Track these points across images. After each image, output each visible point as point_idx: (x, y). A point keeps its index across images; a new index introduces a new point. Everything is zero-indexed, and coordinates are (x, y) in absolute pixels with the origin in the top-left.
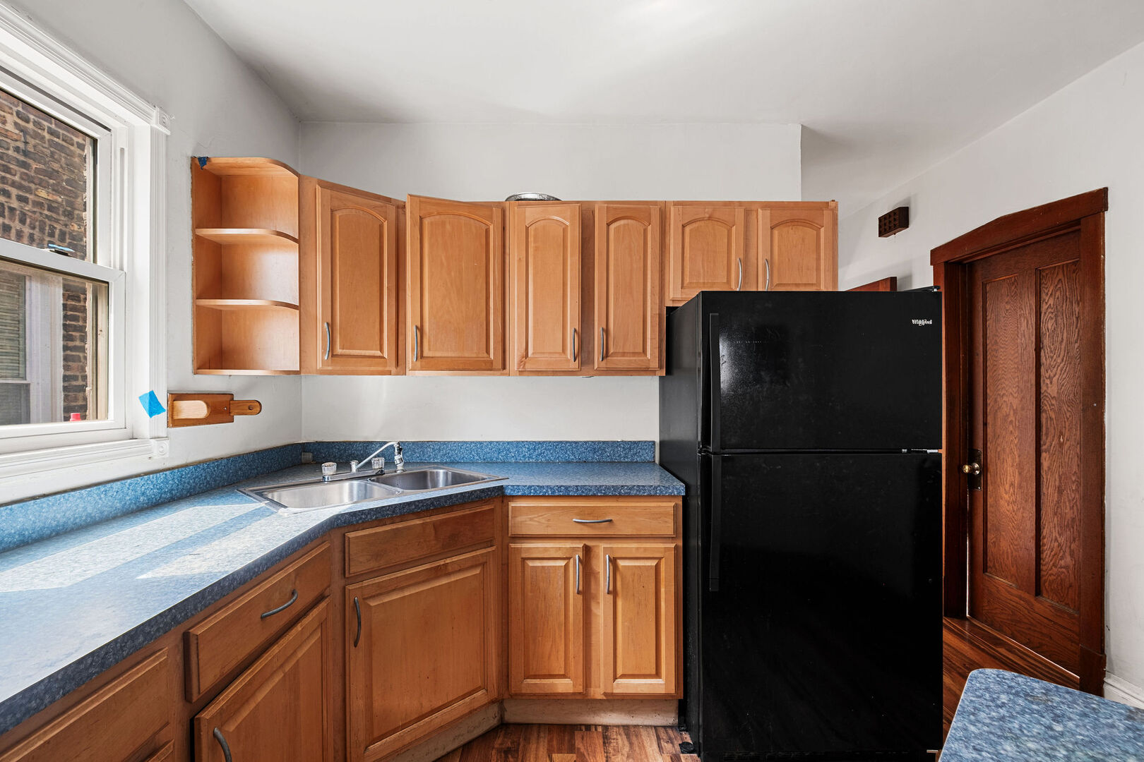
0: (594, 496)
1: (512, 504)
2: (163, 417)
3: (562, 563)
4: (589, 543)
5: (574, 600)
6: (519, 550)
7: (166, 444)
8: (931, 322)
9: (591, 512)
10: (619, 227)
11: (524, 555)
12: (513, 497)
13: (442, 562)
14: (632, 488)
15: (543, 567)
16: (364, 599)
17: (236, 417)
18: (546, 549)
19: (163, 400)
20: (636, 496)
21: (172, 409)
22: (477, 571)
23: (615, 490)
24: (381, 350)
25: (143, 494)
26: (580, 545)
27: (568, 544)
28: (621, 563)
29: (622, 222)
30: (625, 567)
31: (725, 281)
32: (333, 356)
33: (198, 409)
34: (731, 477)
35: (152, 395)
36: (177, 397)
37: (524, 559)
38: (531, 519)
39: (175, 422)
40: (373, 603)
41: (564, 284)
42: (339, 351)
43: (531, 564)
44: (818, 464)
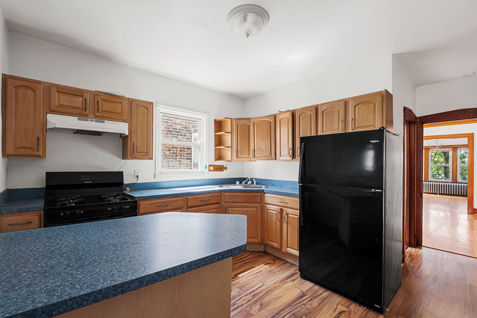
0: (283, 195)
1: (265, 195)
2: (208, 169)
3: (276, 212)
4: (283, 208)
5: (279, 223)
6: (266, 206)
7: (208, 174)
8: (378, 141)
9: (283, 199)
10: (303, 116)
11: (268, 208)
12: (266, 193)
13: (245, 204)
14: (292, 194)
15: (271, 212)
16: (228, 207)
17: (224, 170)
18: (272, 208)
19: (208, 166)
20: (293, 196)
21: (209, 168)
22: (255, 209)
23: (288, 194)
24: (249, 155)
25: (203, 183)
26: (280, 208)
27: (277, 207)
28: (289, 215)
29: (303, 114)
30: (290, 216)
31: (337, 128)
32: (238, 157)
33: (212, 168)
34: (307, 192)
35: (206, 165)
36: (210, 166)
37: (268, 209)
38: (269, 199)
39: (210, 170)
40: (230, 209)
41: (288, 135)
42: (239, 156)
43: (269, 211)
44: (334, 191)
